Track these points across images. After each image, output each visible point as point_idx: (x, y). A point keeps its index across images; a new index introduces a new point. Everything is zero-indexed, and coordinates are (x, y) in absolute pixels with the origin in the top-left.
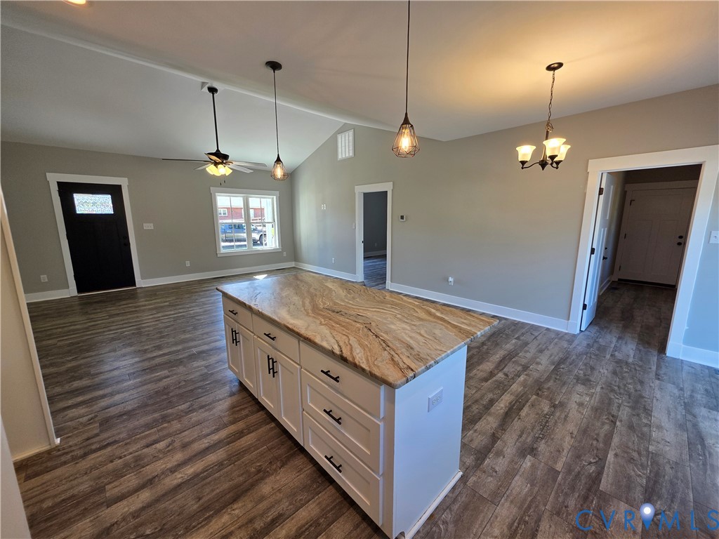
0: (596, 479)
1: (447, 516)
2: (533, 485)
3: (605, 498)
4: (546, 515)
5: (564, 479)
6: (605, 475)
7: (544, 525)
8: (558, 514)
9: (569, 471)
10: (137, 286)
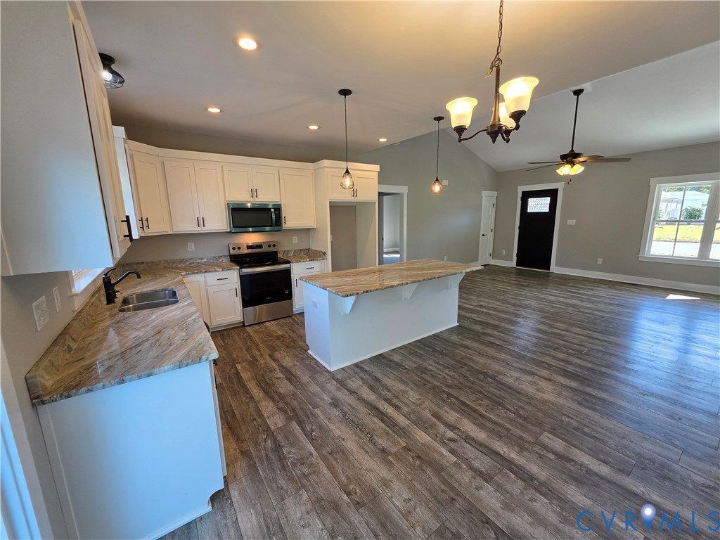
0: (300, 424)
1: (313, 362)
2: (312, 393)
3: (289, 419)
4: (295, 390)
5: (309, 408)
6: (300, 431)
7: (292, 387)
8: (293, 395)
9: (313, 415)
10: (551, 271)
